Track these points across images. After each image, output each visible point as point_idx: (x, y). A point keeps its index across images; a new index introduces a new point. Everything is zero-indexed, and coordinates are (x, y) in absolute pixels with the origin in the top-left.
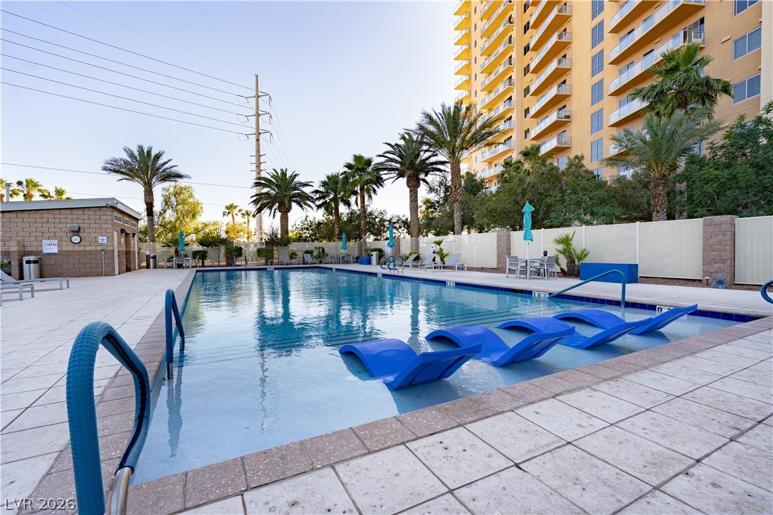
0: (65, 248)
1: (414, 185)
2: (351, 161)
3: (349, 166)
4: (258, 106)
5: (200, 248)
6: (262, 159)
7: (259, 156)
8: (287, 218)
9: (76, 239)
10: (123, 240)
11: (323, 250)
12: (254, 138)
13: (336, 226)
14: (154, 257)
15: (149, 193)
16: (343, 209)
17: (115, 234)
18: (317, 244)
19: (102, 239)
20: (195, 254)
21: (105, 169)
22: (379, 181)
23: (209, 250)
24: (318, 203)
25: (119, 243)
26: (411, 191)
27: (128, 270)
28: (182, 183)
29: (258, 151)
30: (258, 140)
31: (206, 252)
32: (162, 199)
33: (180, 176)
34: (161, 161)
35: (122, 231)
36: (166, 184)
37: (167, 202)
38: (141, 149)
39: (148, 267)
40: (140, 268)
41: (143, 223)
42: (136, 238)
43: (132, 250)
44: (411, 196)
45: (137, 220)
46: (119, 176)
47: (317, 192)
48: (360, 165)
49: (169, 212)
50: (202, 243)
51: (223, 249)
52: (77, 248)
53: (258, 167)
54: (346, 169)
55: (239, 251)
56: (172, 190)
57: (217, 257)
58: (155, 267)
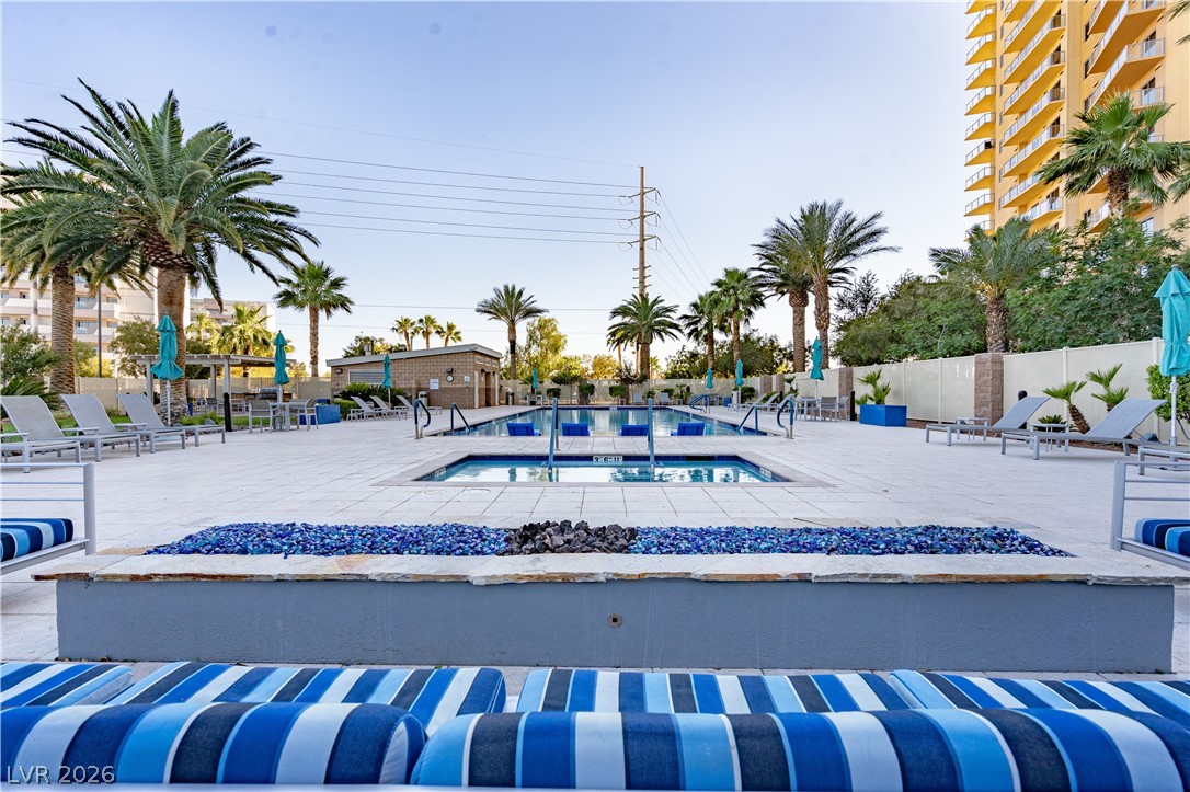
0: (443, 386)
1: (799, 303)
2: (721, 276)
3: (719, 284)
4: (642, 205)
5: (555, 386)
6: (647, 273)
7: (643, 268)
8: (648, 351)
9: (450, 378)
10: (483, 379)
11: (688, 389)
12: (637, 246)
13: (709, 358)
14: (512, 394)
15: (512, 330)
16: (719, 336)
17: (476, 373)
18: (682, 381)
19: (467, 378)
20: (549, 391)
21: (478, 311)
22: (757, 300)
23: (562, 387)
24: (687, 331)
25: (480, 381)
26: (795, 312)
27: (488, 404)
28: (546, 316)
29: (642, 262)
30: (642, 249)
31: (559, 390)
32: (527, 334)
33: (540, 311)
34: (523, 298)
35: (483, 371)
36: (530, 319)
37: (531, 337)
38: (506, 287)
39: (507, 404)
40: (500, 404)
41: (505, 363)
42: (497, 376)
43: (492, 387)
44: (794, 319)
45: (498, 359)
46: (489, 316)
47: (685, 317)
48: (733, 281)
49: (534, 347)
50: (556, 380)
51: (576, 386)
52: (451, 386)
53: (642, 282)
54: (715, 288)
55: (591, 389)
56: (536, 323)
57: (571, 395)
58: (513, 404)
